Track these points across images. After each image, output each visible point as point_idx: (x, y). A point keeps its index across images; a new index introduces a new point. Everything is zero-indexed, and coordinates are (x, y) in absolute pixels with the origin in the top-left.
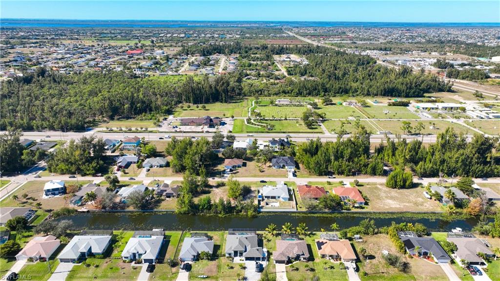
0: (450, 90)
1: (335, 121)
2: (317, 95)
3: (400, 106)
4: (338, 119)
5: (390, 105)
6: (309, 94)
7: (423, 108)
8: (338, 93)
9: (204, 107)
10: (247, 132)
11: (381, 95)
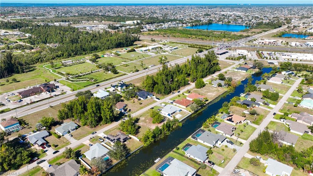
0: (139, 40)
1: (118, 66)
2: (81, 54)
3: (133, 51)
4: (119, 65)
5: (128, 52)
6: (76, 54)
7: (144, 51)
8: (92, 50)
9: (15, 80)
10: (85, 87)
11: (115, 48)
